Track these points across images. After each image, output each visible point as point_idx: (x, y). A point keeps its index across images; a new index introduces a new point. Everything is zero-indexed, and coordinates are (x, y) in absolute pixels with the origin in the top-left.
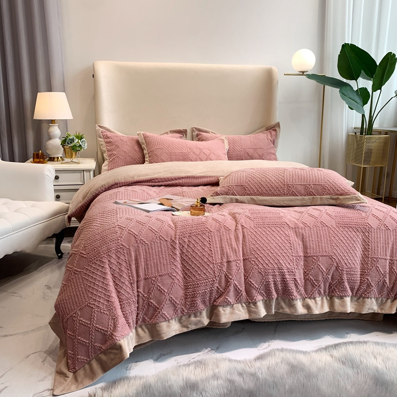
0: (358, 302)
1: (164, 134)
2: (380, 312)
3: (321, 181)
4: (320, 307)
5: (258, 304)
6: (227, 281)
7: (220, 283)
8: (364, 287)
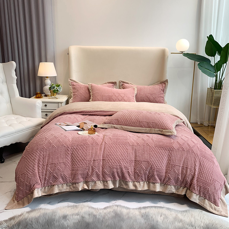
0: (164, 187)
1: (104, 84)
2: (176, 193)
3: (156, 120)
4: (142, 187)
5: (108, 182)
6: (92, 169)
7: (89, 170)
8: (167, 179)
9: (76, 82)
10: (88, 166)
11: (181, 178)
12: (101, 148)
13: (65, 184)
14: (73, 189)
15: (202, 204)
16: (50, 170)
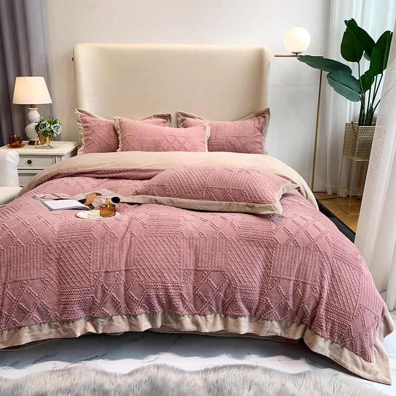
0: (258, 323)
1: (147, 118)
2: (283, 335)
3: (242, 185)
4: (211, 325)
5: (139, 317)
6: (104, 292)
7: (96, 293)
8: (263, 308)
9: (90, 115)
10: (94, 286)
11: (293, 306)
12: (121, 247)
13: (46, 324)
14: (64, 334)
15: (338, 357)
16: (11, 295)
